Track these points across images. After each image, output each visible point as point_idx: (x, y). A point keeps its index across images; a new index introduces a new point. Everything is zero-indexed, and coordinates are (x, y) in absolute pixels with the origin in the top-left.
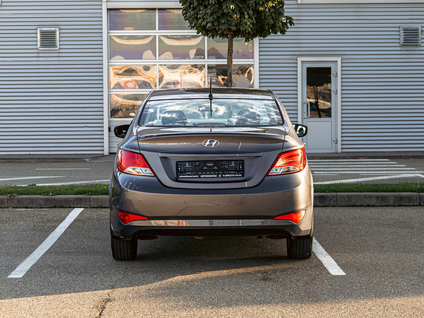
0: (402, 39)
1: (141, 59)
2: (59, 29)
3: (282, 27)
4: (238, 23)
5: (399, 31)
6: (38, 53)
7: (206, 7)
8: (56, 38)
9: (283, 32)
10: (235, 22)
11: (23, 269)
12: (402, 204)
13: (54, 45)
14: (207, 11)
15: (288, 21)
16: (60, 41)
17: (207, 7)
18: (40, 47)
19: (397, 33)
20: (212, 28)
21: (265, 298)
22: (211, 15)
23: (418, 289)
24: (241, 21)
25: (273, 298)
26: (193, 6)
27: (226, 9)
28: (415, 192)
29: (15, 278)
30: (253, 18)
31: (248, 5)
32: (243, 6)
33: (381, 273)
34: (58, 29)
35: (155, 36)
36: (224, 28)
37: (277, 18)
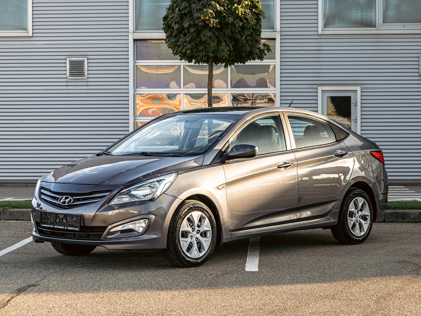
2: (88, 59)
3: (259, 54)
4: (215, 50)
5: (418, 61)
6: (67, 82)
7: (185, 35)
8: (84, 67)
9: (261, 58)
10: (212, 49)
14: (187, 40)
16: (88, 70)
17: (187, 35)
18: (69, 76)
19: (417, 63)
20: (192, 54)
22: (190, 42)
24: (218, 48)
27: (204, 37)
30: (231, 45)
31: (224, 33)
32: (219, 34)
34: (86, 59)
35: (180, 65)
36: (202, 55)
37: (254, 45)
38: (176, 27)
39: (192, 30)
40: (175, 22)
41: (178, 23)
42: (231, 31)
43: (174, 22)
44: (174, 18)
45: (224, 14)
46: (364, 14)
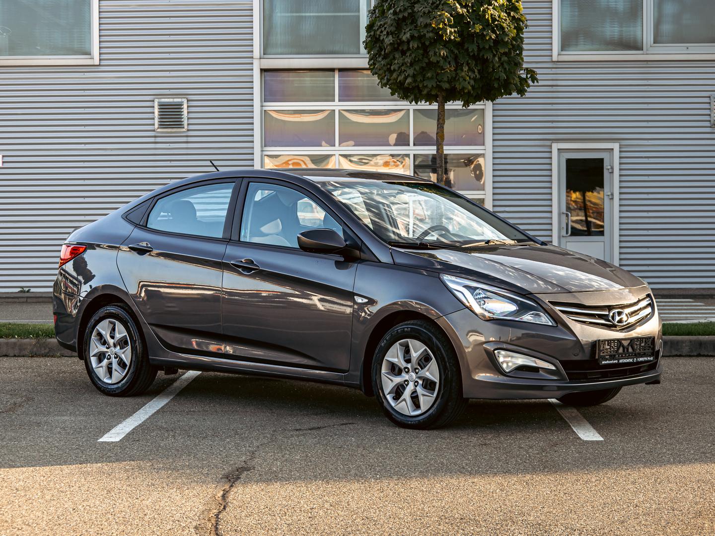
3: (519, 85)
4: (452, 78)
7: (403, 53)
9: (521, 92)
10: (448, 77)
11: (121, 431)
12: (702, 354)
14: (406, 60)
15: (529, 76)
17: (406, 54)
20: (414, 85)
21: (479, 468)
22: (412, 64)
23: (710, 458)
24: (457, 74)
25: (491, 468)
26: (385, 52)
27: (434, 56)
29: (109, 442)
30: (476, 71)
31: (467, 50)
32: (459, 52)
33: (657, 438)
35: (334, 110)
36: (431, 86)
37: (512, 71)
38: (389, 40)
39: (414, 44)
40: (387, 32)
41: (392, 33)
42: (478, 46)
43: (385, 33)
44: (386, 26)
45: (469, 20)
46: (624, 29)
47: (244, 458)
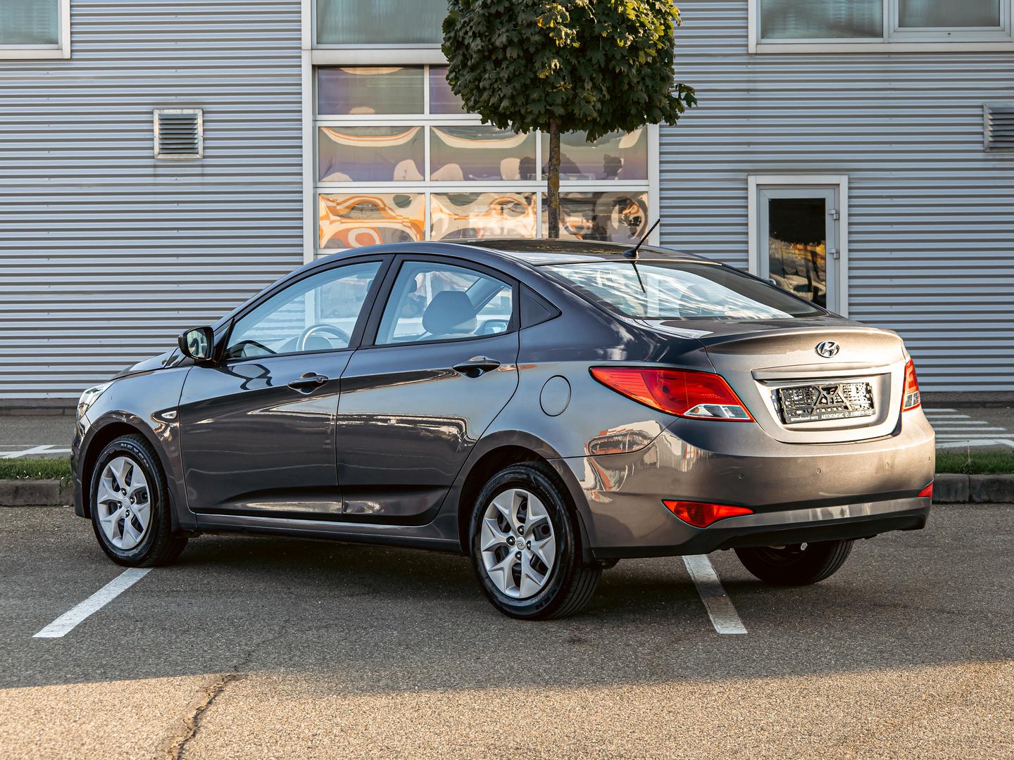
0: (988, 134)
1: (391, 179)
2: (204, 113)
3: (668, 109)
4: (568, 99)
5: (982, 116)
6: (155, 166)
7: (497, 63)
8: (196, 132)
9: (671, 119)
10: (562, 98)
11: (68, 622)
13: (192, 149)
14: (501, 75)
15: (683, 95)
16: (204, 139)
17: (501, 65)
18: (159, 154)
19: (978, 120)
20: (512, 110)
21: (561, 675)
22: (509, 81)
23: (888, 659)
24: (575, 96)
25: (577, 675)
27: (542, 68)
28: (961, 472)
29: (48, 639)
30: (604, 88)
31: (590, 60)
32: (579, 62)
33: (824, 629)
34: (199, 113)
35: (423, 127)
36: (537, 112)
37: (658, 89)
38: (476, 45)
39: (512, 53)
40: (474, 33)
41: (481, 35)
42: (606, 55)
43: (470, 34)
44: (471, 24)
45: (592, 16)
46: (855, 5)
47: (235, 661)
